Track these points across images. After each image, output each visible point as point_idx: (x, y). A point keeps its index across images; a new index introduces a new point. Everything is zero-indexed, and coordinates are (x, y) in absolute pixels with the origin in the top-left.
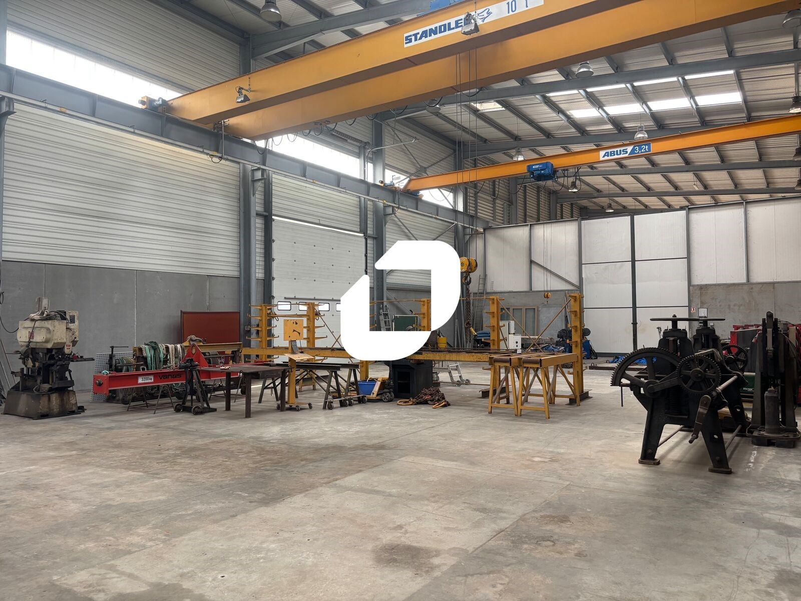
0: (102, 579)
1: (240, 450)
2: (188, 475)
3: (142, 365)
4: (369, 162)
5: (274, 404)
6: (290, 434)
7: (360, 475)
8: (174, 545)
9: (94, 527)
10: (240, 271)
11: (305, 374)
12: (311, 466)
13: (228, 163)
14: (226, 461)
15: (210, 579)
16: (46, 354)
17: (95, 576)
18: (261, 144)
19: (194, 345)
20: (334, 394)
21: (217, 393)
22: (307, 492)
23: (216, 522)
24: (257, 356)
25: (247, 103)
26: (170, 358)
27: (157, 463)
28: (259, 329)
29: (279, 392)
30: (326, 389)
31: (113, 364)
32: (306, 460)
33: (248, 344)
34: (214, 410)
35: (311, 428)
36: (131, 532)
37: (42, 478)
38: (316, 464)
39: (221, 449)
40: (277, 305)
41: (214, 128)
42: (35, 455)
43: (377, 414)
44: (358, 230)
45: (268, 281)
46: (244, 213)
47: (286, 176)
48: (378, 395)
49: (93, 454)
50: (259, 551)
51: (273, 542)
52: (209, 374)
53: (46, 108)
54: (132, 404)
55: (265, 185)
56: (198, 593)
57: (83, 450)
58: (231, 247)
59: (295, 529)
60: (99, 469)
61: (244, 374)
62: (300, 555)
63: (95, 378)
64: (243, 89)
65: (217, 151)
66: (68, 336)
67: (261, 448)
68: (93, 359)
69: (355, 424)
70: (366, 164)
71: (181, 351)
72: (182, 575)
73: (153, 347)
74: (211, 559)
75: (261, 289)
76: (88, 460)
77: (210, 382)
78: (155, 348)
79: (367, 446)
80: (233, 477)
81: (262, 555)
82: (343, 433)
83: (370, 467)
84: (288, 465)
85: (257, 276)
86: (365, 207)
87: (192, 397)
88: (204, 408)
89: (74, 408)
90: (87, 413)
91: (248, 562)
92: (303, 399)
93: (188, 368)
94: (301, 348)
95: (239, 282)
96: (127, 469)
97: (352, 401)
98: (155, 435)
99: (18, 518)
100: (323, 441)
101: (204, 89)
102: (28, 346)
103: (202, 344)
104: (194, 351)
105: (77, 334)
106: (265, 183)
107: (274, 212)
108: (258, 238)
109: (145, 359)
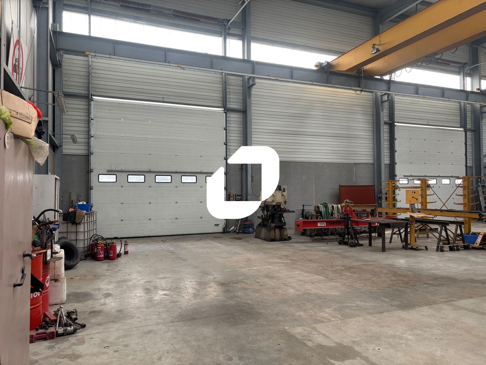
0: (310, 334)
1: (381, 271)
2: (350, 283)
3: (319, 216)
4: (468, 77)
5: (401, 245)
6: (414, 265)
7: (472, 301)
8: (347, 323)
9: (302, 303)
10: (374, 160)
11: (421, 226)
12: (432, 289)
13: (366, 93)
14: (373, 277)
15: (371, 349)
16: (273, 208)
17: (306, 331)
18: (387, 78)
19: (348, 205)
20: (445, 242)
21: (362, 235)
22: (431, 306)
23: (370, 314)
24: (387, 213)
25: (378, 53)
26: (334, 212)
27: (332, 273)
28: (387, 196)
29: (403, 237)
30: (438, 237)
31: (304, 215)
32: (428, 284)
33: (380, 206)
34: (362, 245)
35: (428, 263)
36: (322, 310)
37: (275, 273)
38: (436, 288)
39: (368, 270)
40: (399, 181)
41: (357, 73)
42: (271, 260)
43: (480, 258)
44: (459, 126)
45: (392, 166)
46: (376, 123)
47: (404, 96)
48: (480, 245)
49: (298, 263)
50: (401, 338)
51: (410, 335)
52: (357, 223)
53: (269, 79)
54: (315, 237)
55: (389, 104)
56: (364, 355)
57: (293, 260)
58: (368, 145)
59: (425, 329)
60: (302, 272)
61: (381, 224)
62: (431, 347)
63: (296, 222)
64: (375, 45)
65: (359, 87)
66: (282, 199)
67: (395, 272)
68: (294, 212)
69: (463, 264)
70: (465, 79)
71: (340, 208)
72: (354, 342)
73: (325, 206)
74: (370, 336)
75: (388, 170)
76: (296, 266)
77: (358, 228)
78: (326, 206)
79: (475, 280)
80: (378, 288)
81: (403, 342)
82: (454, 269)
83: (479, 296)
84: (414, 286)
85: (385, 162)
86: (464, 109)
87: (348, 237)
88: (356, 243)
89: (286, 237)
90: (292, 240)
91: (395, 344)
92: (420, 243)
93: (345, 219)
94: (418, 209)
95: (374, 167)
96: (316, 274)
97: (459, 247)
98: (329, 257)
99: (266, 293)
100: (438, 272)
101: (351, 50)
102: (264, 204)
103: (352, 205)
104: (348, 209)
105: (286, 198)
106: (389, 102)
107: (395, 121)
108: (385, 138)
109: (321, 212)
